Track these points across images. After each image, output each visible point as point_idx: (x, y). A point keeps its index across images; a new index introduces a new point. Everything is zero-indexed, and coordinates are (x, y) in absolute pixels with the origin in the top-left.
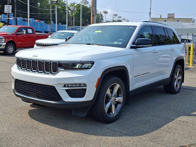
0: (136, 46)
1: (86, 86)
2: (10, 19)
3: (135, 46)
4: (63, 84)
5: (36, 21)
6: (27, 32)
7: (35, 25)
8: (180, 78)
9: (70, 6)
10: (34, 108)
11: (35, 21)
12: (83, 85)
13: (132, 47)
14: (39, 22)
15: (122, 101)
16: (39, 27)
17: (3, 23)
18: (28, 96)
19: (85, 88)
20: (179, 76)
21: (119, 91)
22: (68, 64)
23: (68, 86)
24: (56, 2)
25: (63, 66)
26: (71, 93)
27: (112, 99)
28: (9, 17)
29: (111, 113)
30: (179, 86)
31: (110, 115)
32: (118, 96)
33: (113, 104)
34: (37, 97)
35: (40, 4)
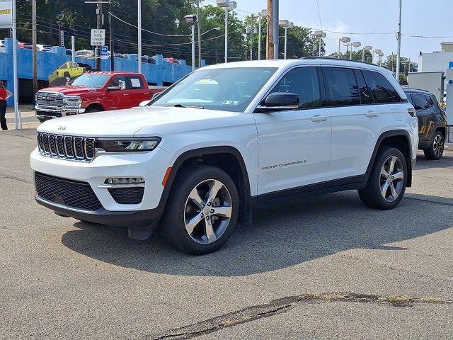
0: (267, 107)
1: (144, 182)
2: (102, 57)
3: (265, 107)
4: (103, 178)
5: (168, 60)
6: (129, 84)
7: (165, 70)
8: (400, 175)
9: (246, 23)
10: (78, 229)
11: (164, 62)
12: (140, 181)
13: (257, 111)
14: (174, 62)
15: (229, 215)
16: (173, 74)
17: (83, 68)
18: (53, 201)
19: (142, 185)
20: (395, 171)
21: (221, 195)
22: (115, 142)
23: (113, 183)
24: (192, 19)
25: (105, 146)
26: (118, 195)
27: (206, 210)
28: (99, 54)
29: (203, 237)
30: (395, 194)
31: (202, 240)
32: (222, 205)
33: (208, 220)
34: (66, 204)
35: (180, 24)
